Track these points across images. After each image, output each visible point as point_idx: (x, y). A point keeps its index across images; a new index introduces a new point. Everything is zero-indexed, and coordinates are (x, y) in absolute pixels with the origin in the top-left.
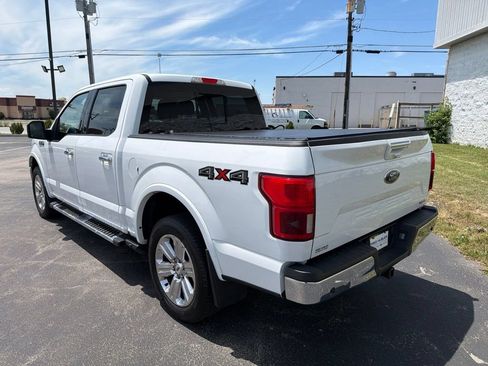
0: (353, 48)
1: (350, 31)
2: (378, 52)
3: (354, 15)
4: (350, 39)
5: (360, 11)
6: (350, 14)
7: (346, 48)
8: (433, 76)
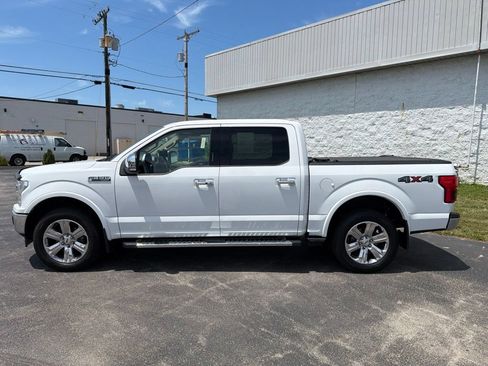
0: (111, 81)
1: (107, 65)
2: (133, 88)
3: (110, 50)
4: (107, 72)
5: (115, 48)
6: (106, 49)
7: (104, 79)
8: (154, 112)
